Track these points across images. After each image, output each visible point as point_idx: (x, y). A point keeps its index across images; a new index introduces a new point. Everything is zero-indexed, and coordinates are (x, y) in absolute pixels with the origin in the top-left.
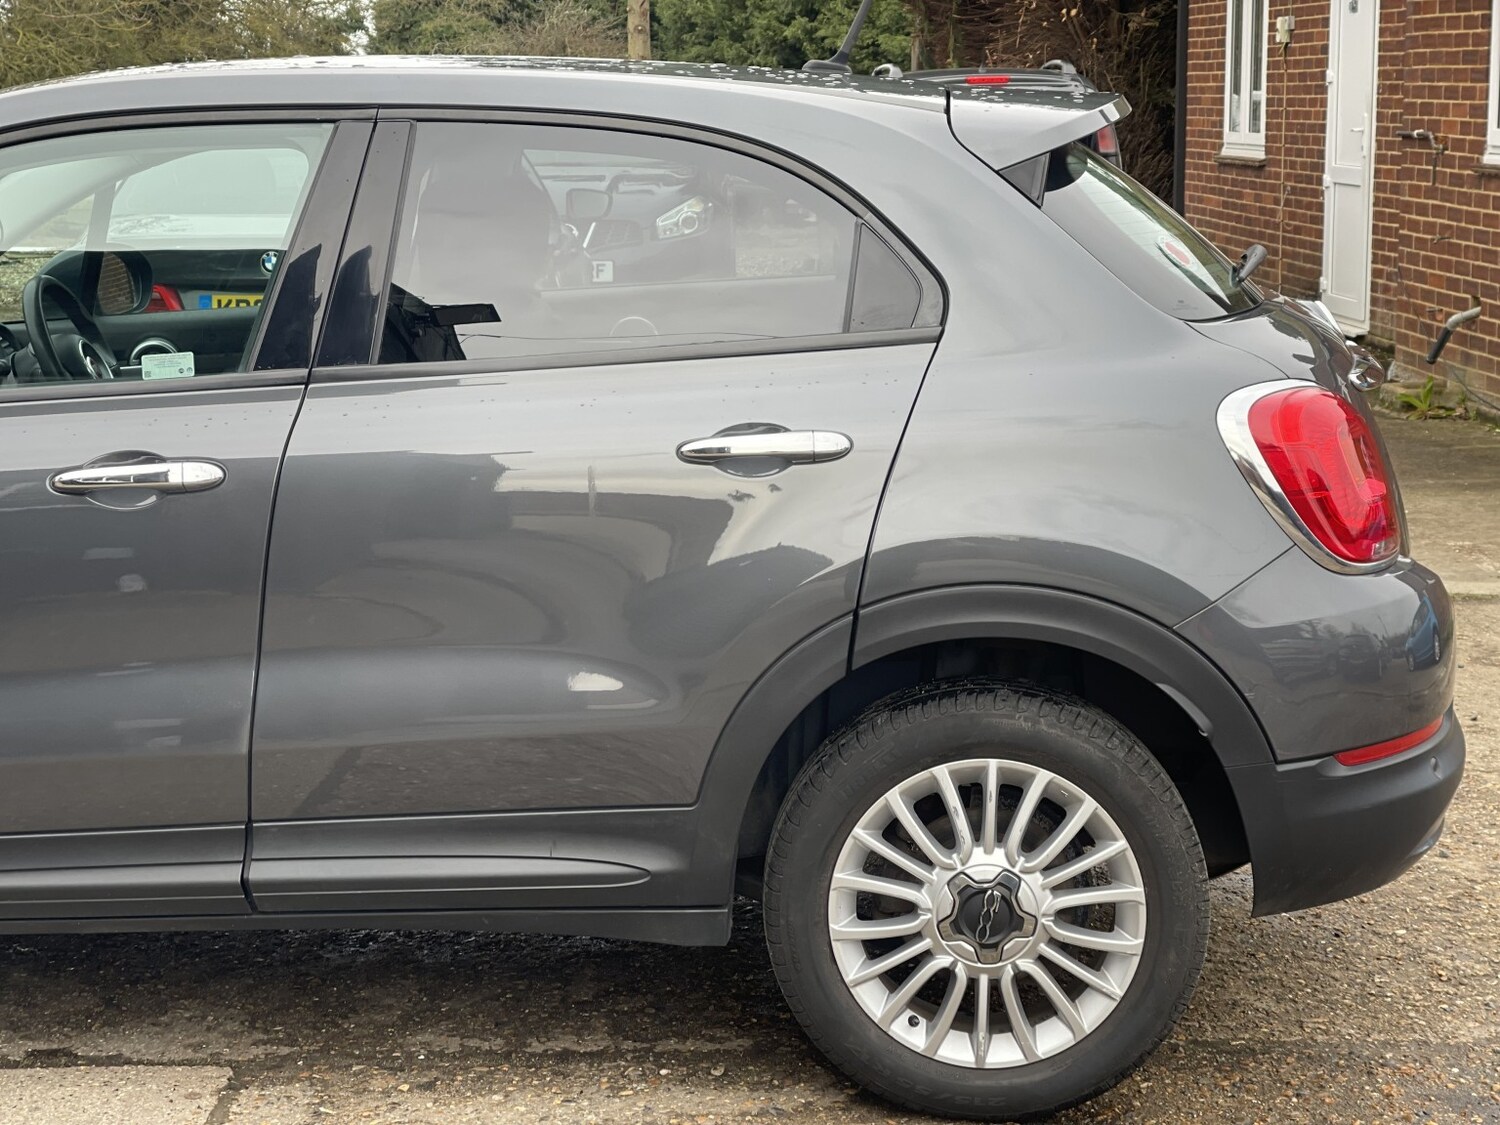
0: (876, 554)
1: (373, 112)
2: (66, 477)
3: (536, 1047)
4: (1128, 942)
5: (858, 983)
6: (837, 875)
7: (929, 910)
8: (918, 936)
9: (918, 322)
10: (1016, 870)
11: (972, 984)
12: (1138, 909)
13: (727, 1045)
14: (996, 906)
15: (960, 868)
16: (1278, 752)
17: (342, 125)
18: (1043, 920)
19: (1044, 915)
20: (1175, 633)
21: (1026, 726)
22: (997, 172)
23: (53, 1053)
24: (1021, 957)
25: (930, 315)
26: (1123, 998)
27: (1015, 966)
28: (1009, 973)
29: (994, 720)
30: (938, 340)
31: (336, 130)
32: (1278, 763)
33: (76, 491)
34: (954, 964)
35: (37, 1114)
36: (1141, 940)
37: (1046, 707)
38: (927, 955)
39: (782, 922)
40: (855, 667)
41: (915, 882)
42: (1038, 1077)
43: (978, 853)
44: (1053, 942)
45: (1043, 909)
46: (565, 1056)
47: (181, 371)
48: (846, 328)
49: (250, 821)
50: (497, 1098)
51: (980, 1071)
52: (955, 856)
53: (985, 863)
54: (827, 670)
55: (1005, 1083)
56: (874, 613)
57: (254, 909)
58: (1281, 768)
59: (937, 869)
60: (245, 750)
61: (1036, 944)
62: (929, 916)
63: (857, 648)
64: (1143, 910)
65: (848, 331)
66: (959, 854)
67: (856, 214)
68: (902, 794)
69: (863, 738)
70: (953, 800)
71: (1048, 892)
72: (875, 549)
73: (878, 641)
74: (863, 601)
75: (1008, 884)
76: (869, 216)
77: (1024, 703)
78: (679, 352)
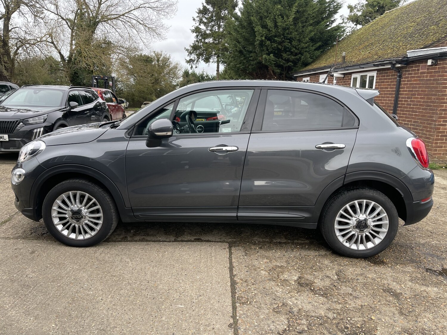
0: (350, 165)
1: (261, 88)
2: (211, 149)
3: (275, 241)
4: (385, 230)
5: (338, 236)
6: (336, 218)
7: (352, 224)
8: (349, 229)
9: (354, 125)
10: (367, 218)
11: (358, 236)
12: (387, 225)
13: (305, 242)
14: (364, 224)
15: (358, 218)
16: (414, 200)
17: (256, 90)
18: (371, 227)
19: (372, 226)
20: (399, 180)
21: (372, 194)
22: (366, 100)
23: (198, 239)
24: (366, 232)
25: (356, 124)
26: (383, 239)
27: (366, 234)
28: (364, 235)
29: (366, 193)
30: (358, 129)
31: (254, 91)
32: (413, 201)
33: (213, 151)
34: (355, 233)
35: (201, 252)
36: (387, 230)
37: (375, 191)
38: (351, 232)
39: (327, 226)
40: (344, 184)
41: (349, 219)
42: (368, 252)
43: (361, 215)
44: (372, 230)
45: (371, 225)
46: (280, 243)
47: (229, 131)
48: (342, 126)
49: (238, 206)
50: (274, 251)
51: (358, 250)
52: (357, 215)
53: (362, 217)
54: (340, 184)
55: (362, 252)
56: (348, 175)
57: (238, 220)
58: (414, 202)
59: (353, 218)
60: (239, 194)
61: (370, 230)
62: (352, 225)
63: (345, 181)
64: (388, 225)
65: (342, 127)
66: (358, 215)
67: (343, 107)
68: (349, 205)
69: (342, 195)
70: (357, 206)
71: (372, 222)
72: (349, 164)
73: (348, 180)
74: (347, 173)
75: (366, 220)
76: (346, 107)
77: (371, 190)
78: (314, 129)
